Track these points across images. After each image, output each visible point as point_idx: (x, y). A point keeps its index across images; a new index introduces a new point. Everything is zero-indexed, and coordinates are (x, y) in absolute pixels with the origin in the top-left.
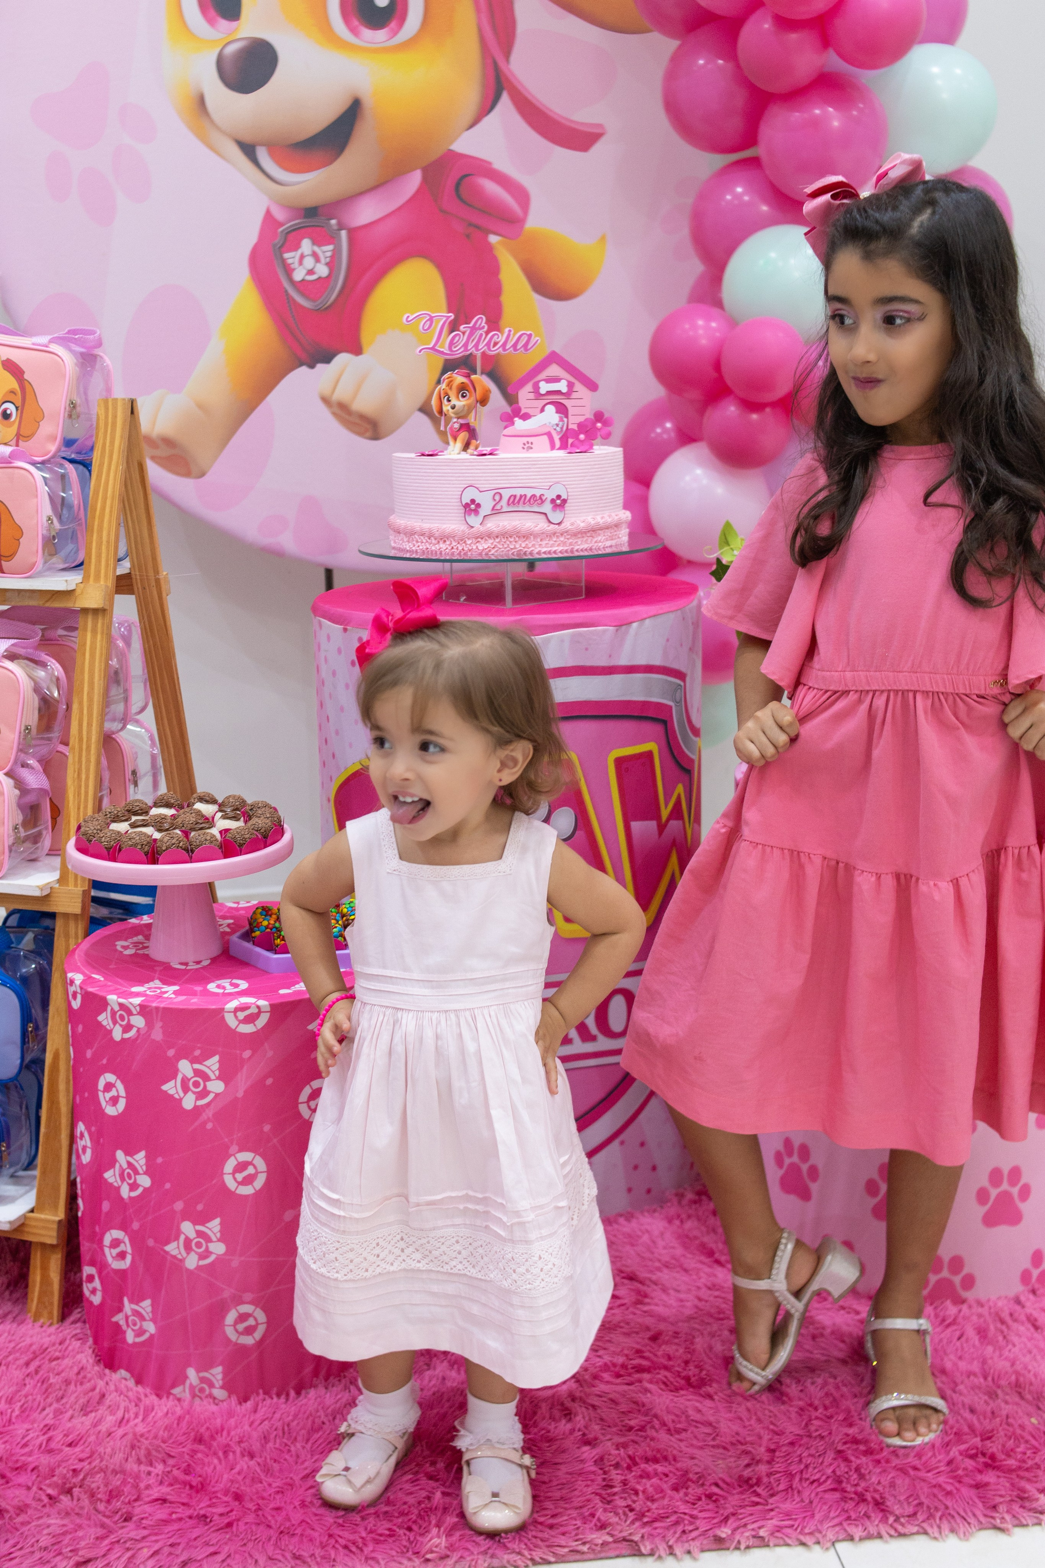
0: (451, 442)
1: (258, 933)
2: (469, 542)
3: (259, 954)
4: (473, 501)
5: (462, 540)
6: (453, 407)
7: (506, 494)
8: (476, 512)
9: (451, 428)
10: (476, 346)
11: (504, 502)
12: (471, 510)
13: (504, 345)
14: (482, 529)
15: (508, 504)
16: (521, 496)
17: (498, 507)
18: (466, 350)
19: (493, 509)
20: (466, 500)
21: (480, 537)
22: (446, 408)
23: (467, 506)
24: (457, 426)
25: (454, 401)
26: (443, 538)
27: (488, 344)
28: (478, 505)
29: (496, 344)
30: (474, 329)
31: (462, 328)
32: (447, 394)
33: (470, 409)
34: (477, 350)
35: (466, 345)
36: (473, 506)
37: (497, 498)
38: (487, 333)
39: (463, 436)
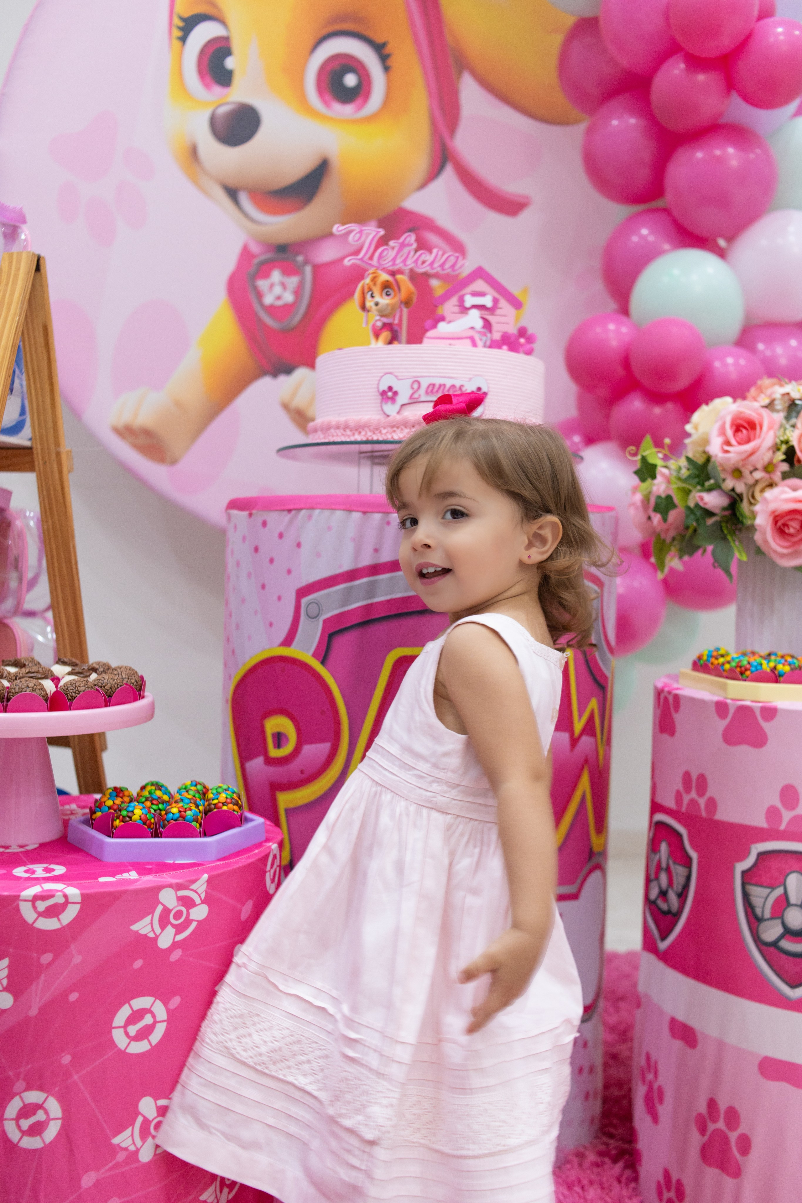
0: (373, 340)
1: (99, 814)
2: (384, 431)
3: (93, 838)
4: (390, 388)
5: (377, 429)
6: (377, 304)
7: (425, 384)
8: (393, 399)
9: (374, 326)
10: (405, 261)
11: (422, 391)
12: (388, 398)
13: (432, 264)
14: (398, 417)
15: (427, 393)
16: (440, 386)
17: (416, 396)
18: (394, 264)
19: (411, 398)
20: (384, 387)
21: (395, 426)
22: (369, 304)
23: (384, 393)
24: (379, 324)
25: (377, 298)
26: (358, 428)
27: (416, 261)
28: (396, 393)
29: (424, 262)
30: (403, 245)
31: (392, 243)
32: (370, 289)
33: (393, 308)
34: (405, 265)
35: (394, 259)
36: (390, 394)
37: (416, 386)
38: (416, 251)
39: (386, 335)
